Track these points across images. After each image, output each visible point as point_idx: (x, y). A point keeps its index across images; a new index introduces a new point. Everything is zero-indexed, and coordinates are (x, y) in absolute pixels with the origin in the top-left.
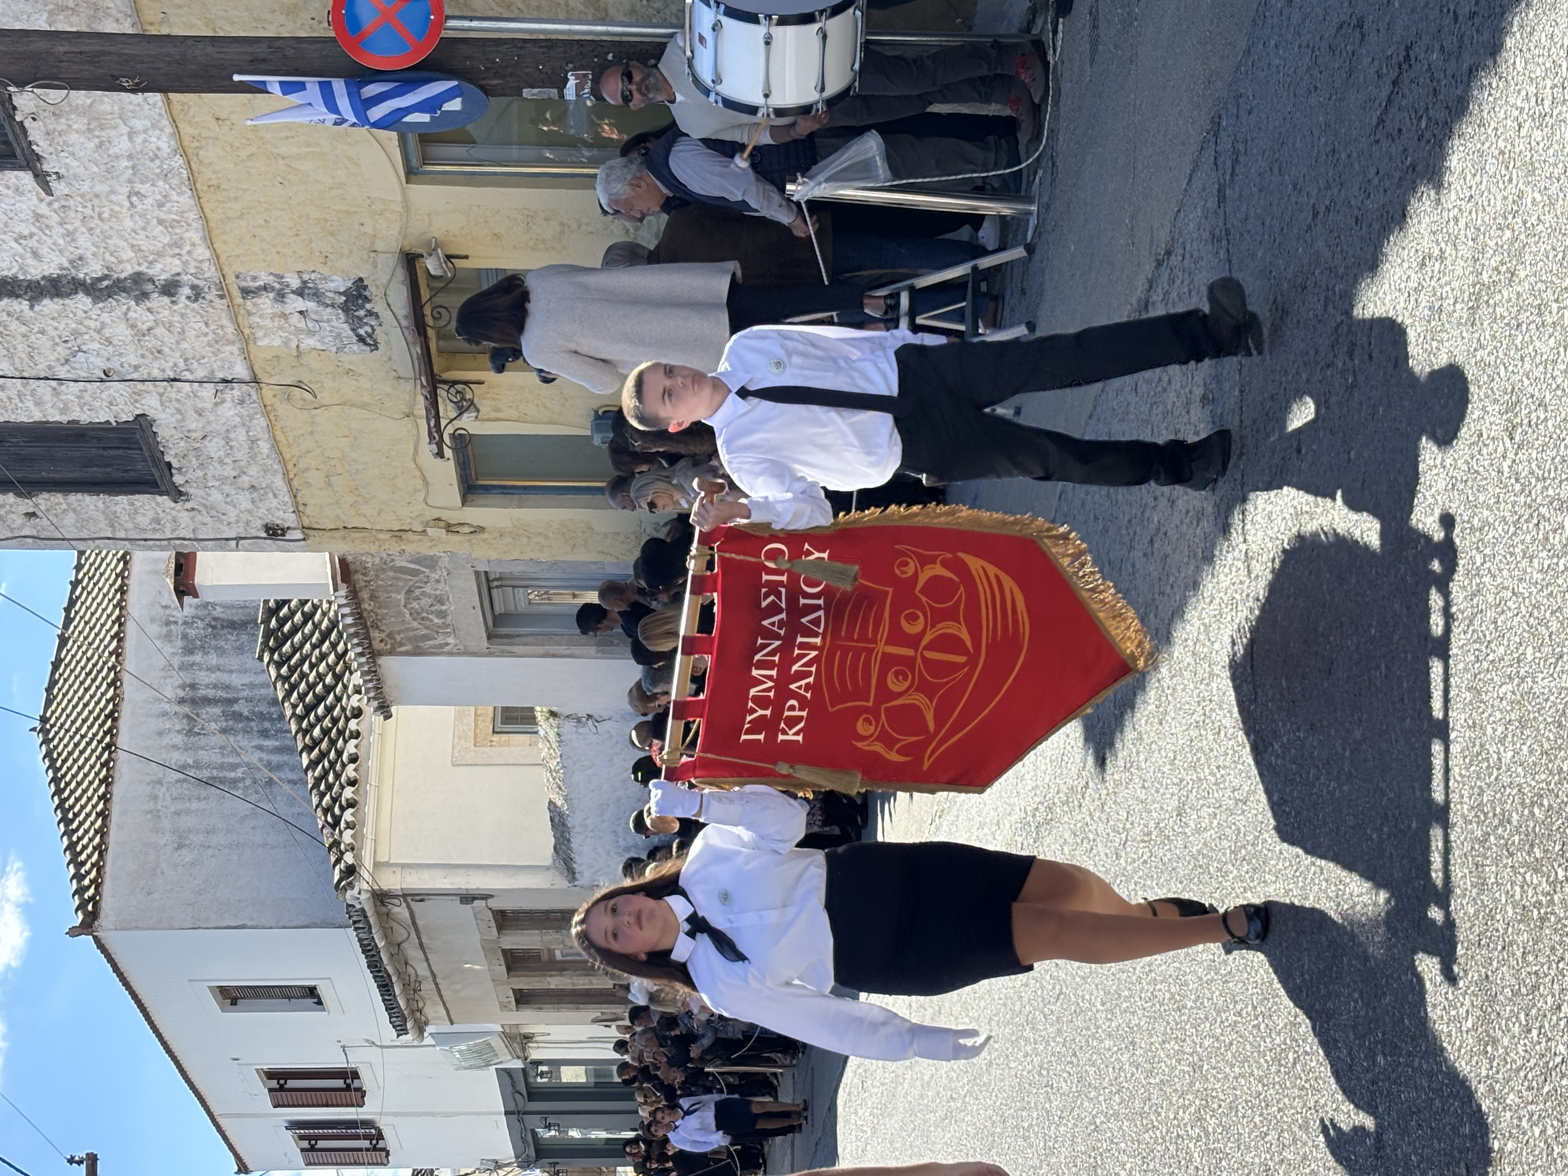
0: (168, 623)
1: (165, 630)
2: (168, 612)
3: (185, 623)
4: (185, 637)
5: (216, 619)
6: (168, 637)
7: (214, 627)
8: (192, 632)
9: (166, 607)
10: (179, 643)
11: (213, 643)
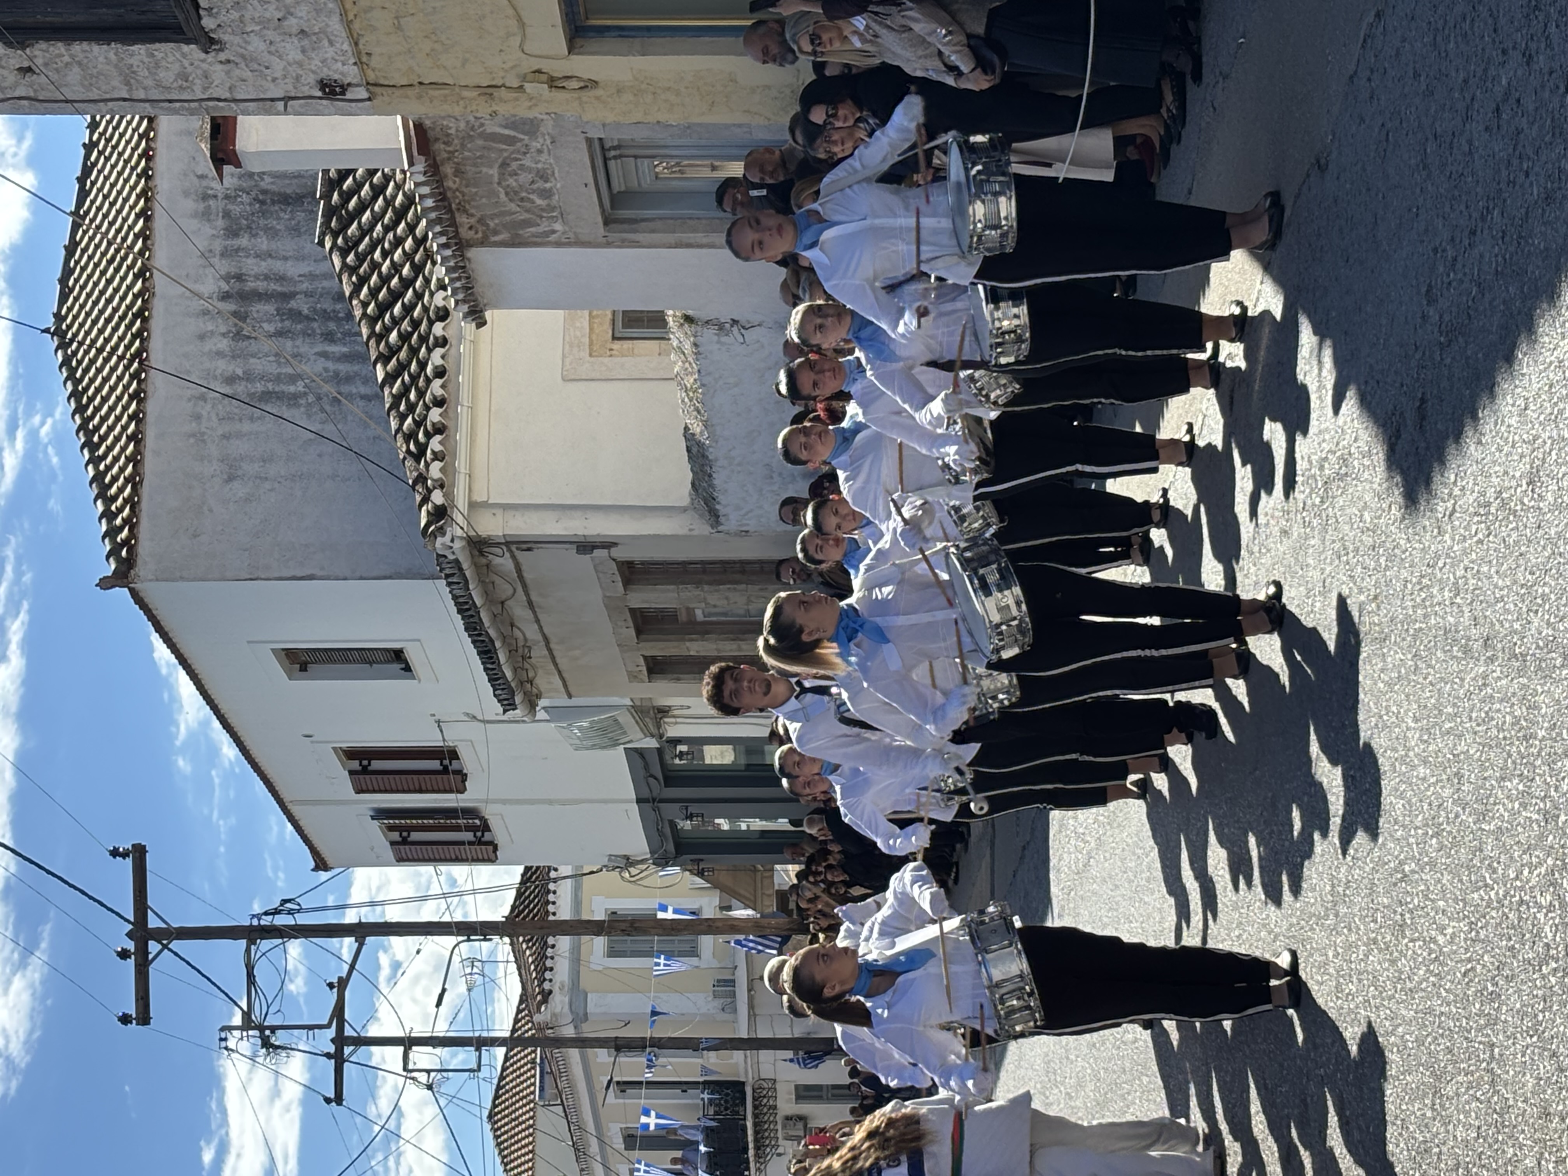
0: (205, 197)
1: (201, 206)
2: (205, 183)
3: (227, 197)
4: (227, 214)
5: (264, 192)
6: (206, 215)
7: (262, 203)
8: (236, 209)
9: (202, 177)
10: (220, 223)
11: (262, 222)
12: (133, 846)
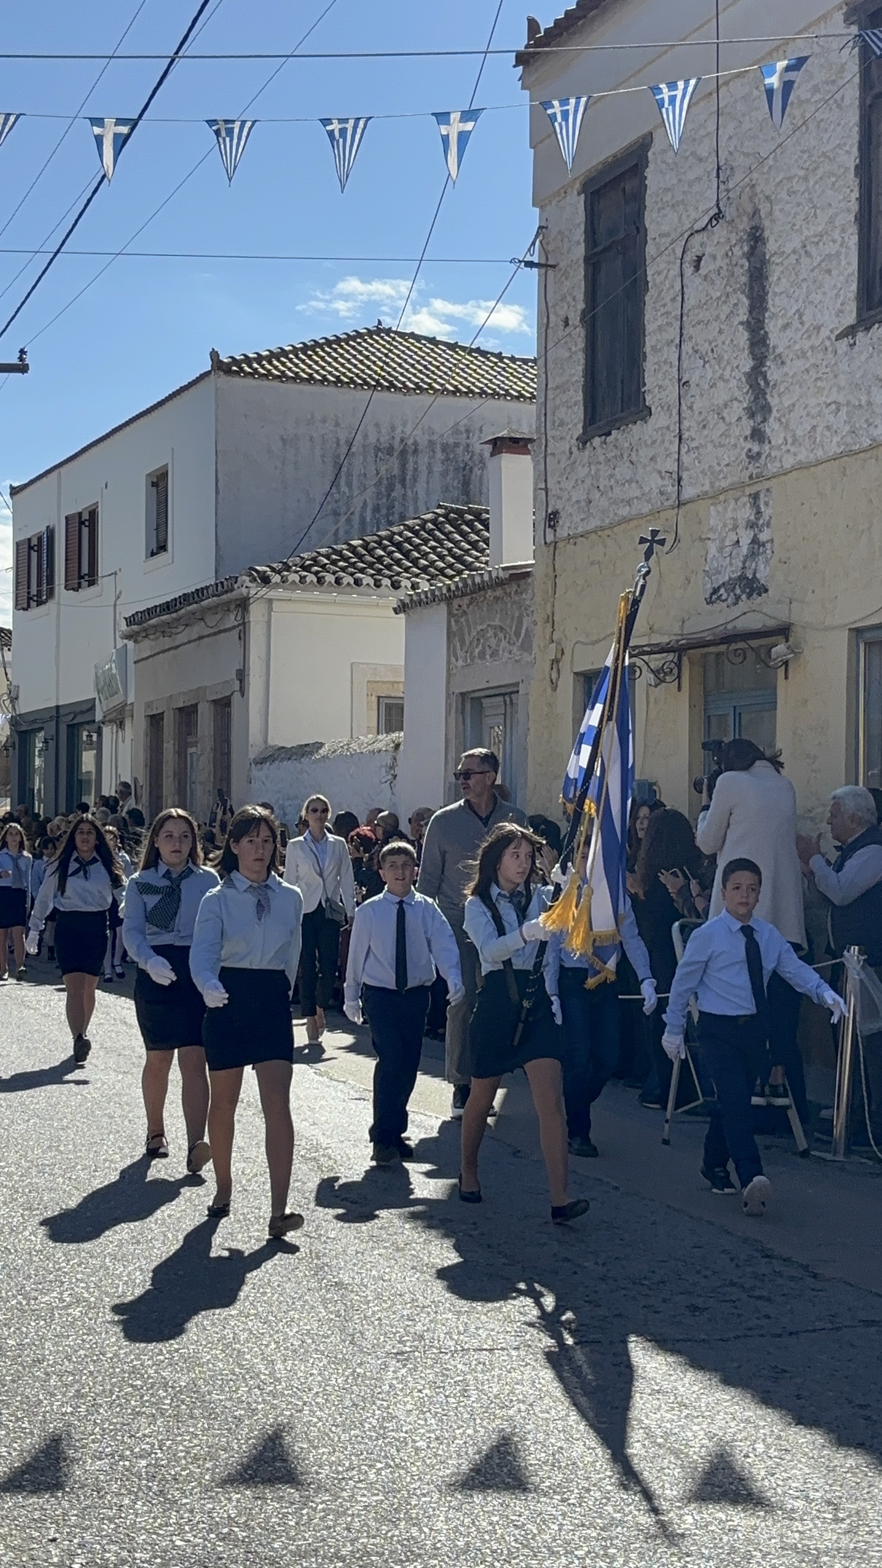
0: (468, 432)
1: (462, 429)
2: (477, 432)
3: (468, 445)
4: (457, 445)
5: (471, 469)
6: (456, 431)
7: (464, 469)
8: (460, 451)
9: (481, 430)
10: (451, 441)
11: (452, 468)
12: (27, 365)
